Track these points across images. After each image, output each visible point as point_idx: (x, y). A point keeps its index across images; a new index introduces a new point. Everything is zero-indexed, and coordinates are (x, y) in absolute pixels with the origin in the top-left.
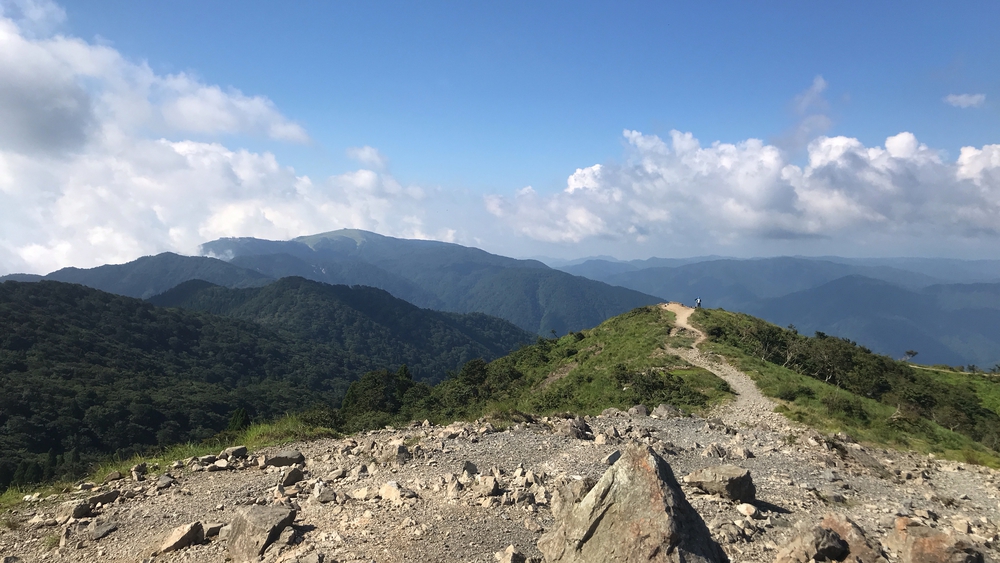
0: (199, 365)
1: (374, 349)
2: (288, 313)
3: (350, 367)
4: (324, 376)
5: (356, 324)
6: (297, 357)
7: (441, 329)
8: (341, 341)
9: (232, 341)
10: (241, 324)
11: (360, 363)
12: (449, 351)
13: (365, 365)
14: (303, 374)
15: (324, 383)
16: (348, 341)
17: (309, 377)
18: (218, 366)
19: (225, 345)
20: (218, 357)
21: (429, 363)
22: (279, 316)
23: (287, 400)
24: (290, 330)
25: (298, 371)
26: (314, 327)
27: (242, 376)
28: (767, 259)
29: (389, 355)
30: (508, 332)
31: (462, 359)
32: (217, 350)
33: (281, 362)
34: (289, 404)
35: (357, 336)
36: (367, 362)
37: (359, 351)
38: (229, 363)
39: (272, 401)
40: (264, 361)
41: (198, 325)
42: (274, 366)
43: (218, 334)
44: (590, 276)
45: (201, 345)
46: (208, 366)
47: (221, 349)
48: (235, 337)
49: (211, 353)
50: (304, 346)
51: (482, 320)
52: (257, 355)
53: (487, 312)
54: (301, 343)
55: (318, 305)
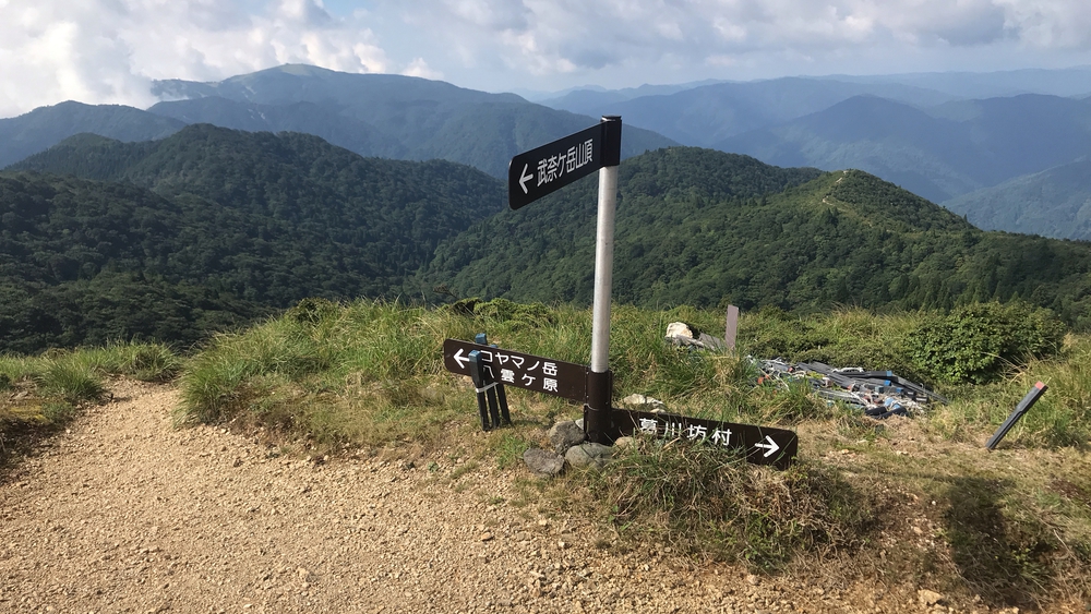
0: (46, 248)
1: (305, 211)
2: (195, 170)
3: (267, 236)
4: (225, 252)
5: (280, 181)
6: (188, 229)
7: (392, 182)
8: (263, 202)
9: (96, 214)
10: (117, 189)
11: (280, 231)
12: (402, 208)
13: (287, 232)
14: (195, 252)
15: (225, 261)
16: (272, 202)
17: (203, 255)
18: (75, 247)
19: (86, 219)
20: (77, 235)
21: (375, 224)
22: (185, 175)
23: (114, 305)
24: (197, 192)
25: (188, 248)
26: (228, 186)
27: (111, 260)
28: (769, 81)
29: (325, 217)
30: (475, 182)
31: (418, 217)
32: (74, 226)
33: (166, 237)
34: (118, 310)
35: (283, 196)
36: (290, 228)
37: (285, 214)
38: (91, 243)
39: (92, 307)
40: (142, 237)
41: (50, 193)
42: (156, 243)
43: (76, 204)
44: (574, 111)
45: (52, 222)
46: (61, 249)
47: (81, 224)
48: (102, 207)
49: (66, 231)
50: (204, 213)
51: (442, 169)
52: (133, 230)
53: (450, 158)
54: (201, 210)
55: (231, 159)
